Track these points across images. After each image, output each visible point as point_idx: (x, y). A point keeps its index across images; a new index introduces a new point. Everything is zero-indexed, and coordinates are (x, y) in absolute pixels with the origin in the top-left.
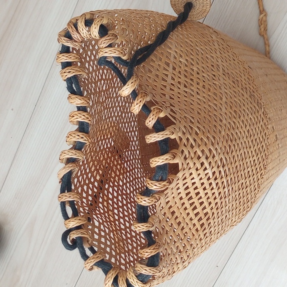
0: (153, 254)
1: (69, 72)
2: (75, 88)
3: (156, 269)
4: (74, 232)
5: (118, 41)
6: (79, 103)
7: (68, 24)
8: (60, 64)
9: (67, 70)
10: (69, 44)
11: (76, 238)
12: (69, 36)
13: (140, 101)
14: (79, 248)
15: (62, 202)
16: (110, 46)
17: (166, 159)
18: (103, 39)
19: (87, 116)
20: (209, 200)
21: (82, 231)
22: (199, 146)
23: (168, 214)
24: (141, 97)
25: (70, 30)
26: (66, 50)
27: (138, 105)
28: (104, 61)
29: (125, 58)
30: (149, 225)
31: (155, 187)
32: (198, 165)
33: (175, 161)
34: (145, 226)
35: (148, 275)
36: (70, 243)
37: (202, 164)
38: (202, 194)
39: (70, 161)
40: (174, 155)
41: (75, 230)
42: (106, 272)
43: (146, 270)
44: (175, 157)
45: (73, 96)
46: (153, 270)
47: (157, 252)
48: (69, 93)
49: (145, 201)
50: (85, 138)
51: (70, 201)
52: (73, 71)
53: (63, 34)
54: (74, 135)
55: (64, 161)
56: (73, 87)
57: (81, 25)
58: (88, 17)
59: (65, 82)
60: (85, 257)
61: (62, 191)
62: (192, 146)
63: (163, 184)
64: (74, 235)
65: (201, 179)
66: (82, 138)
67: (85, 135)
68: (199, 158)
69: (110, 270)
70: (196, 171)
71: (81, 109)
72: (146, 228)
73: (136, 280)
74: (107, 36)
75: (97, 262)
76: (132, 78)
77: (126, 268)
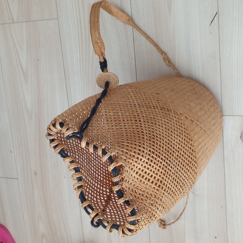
0: (131, 210)
1: (58, 150)
2: (64, 155)
3: (136, 216)
4: (95, 218)
5: (70, 126)
6: (69, 160)
7: (47, 130)
8: (53, 148)
9: (57, 149)
10: (52, 138)
11: (97, 220)
12: (50, 135)
13: (91, 146)
14: (101, 225)
15: (84, 208)
16: (67, 130)
17: (114, 165)
18: (63, 128)
19: (75, 164)
20: (155, 173)
21: (98, 216)
22: (131, 151)
23: (134, 189)
24: (91, 144)
25: (49, 132)
26: (52, 141)
27: (91, 148)
28: (69, 137)
29: (76, 131)
30: (124, 198)
31: (116, 180)
32: (135, 160)
33: (119, 164)
34: (122, 199)
35: (134, 221)
36: (96, 224)
37: (138, 158)
38: (148, 171)
39: (79, 187)
40: (117, 162)
41: (95, 217)
42: (117, 229)
43: (131, 218)
44: (118, 162)
45: (65, 159)
46: (134, 217)
47: (133, 208)
48: (63, 158)
49: (116, 188)
50: (79, 174)
51: (87, 205)
52: (59, 148)
53: (47, 135)
54: (74, 176)
55: (77, 189)
56: (63, 155)
57: (52, 128)
58: (53, 123)
59: (59, 154)
60: (105, 227)
61: (82, 202)
62: (127, 153)
63: (118, 177)
64: (96, 220)
65: (142, 165)
66: (78, 175)
67: (79, 173)
68: (134, 156)
69: (119, 227)
70: (136, 163)
71: (71, 162)
72: (123, 200)
73: (130, 225)
74: (64, 126)
75: (111, 227)
76: (83, 138)
77: (124, 223)
